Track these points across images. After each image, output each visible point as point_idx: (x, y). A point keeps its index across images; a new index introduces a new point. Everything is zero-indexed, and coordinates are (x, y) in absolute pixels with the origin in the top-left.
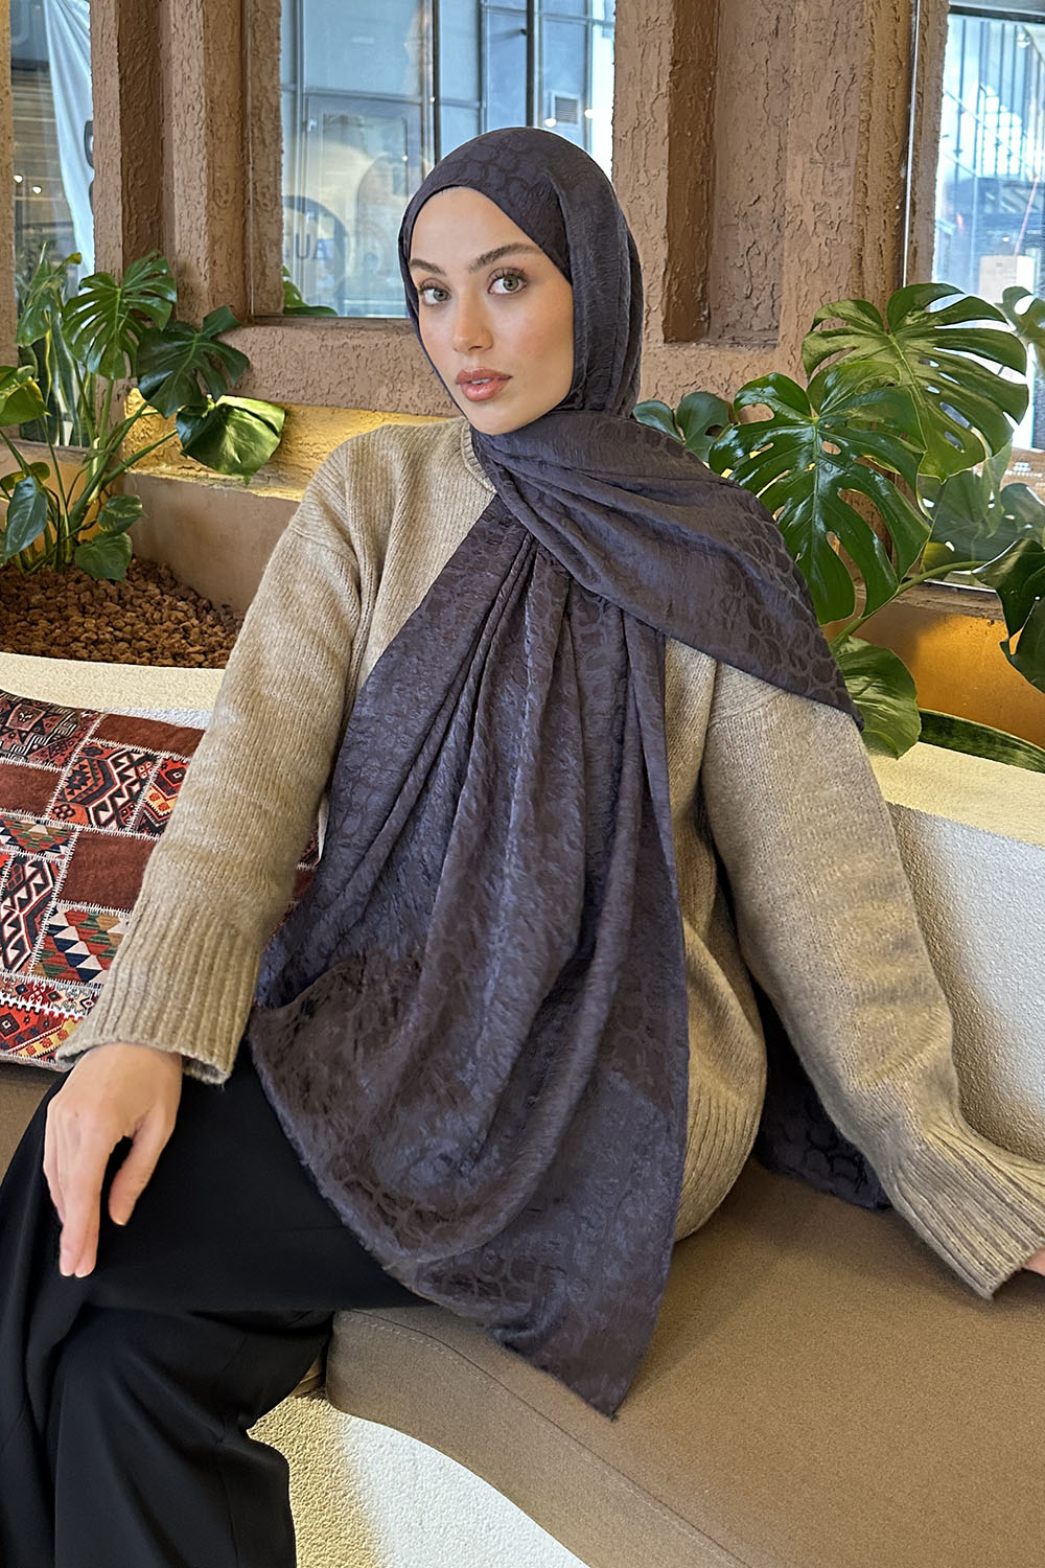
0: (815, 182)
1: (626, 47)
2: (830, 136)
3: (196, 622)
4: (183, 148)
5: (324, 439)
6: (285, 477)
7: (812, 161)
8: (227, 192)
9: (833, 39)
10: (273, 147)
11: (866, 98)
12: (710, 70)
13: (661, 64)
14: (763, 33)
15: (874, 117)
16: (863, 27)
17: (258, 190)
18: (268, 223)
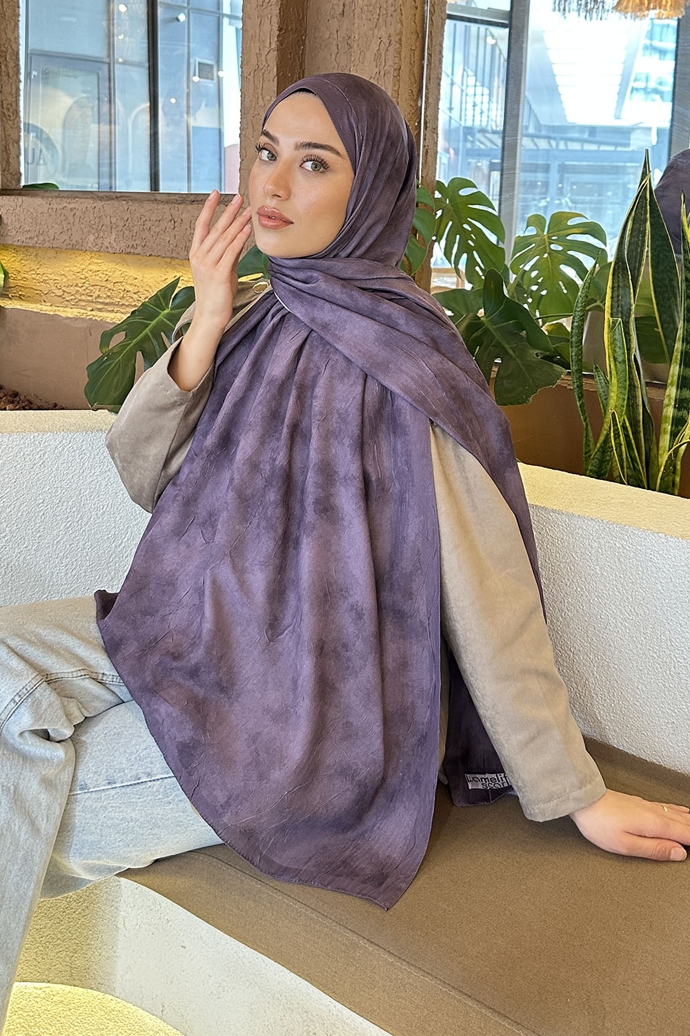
1: (250, 18)
5: (50, 271)
9: (377, 17)
10: (15, 78)
11: (399, 56)
12: (302, 36)
13: (271, 30)
14: (335, 13)
15: (402, 68)
16: (396, 11)
17: (5, 106)
18: (11, 128)
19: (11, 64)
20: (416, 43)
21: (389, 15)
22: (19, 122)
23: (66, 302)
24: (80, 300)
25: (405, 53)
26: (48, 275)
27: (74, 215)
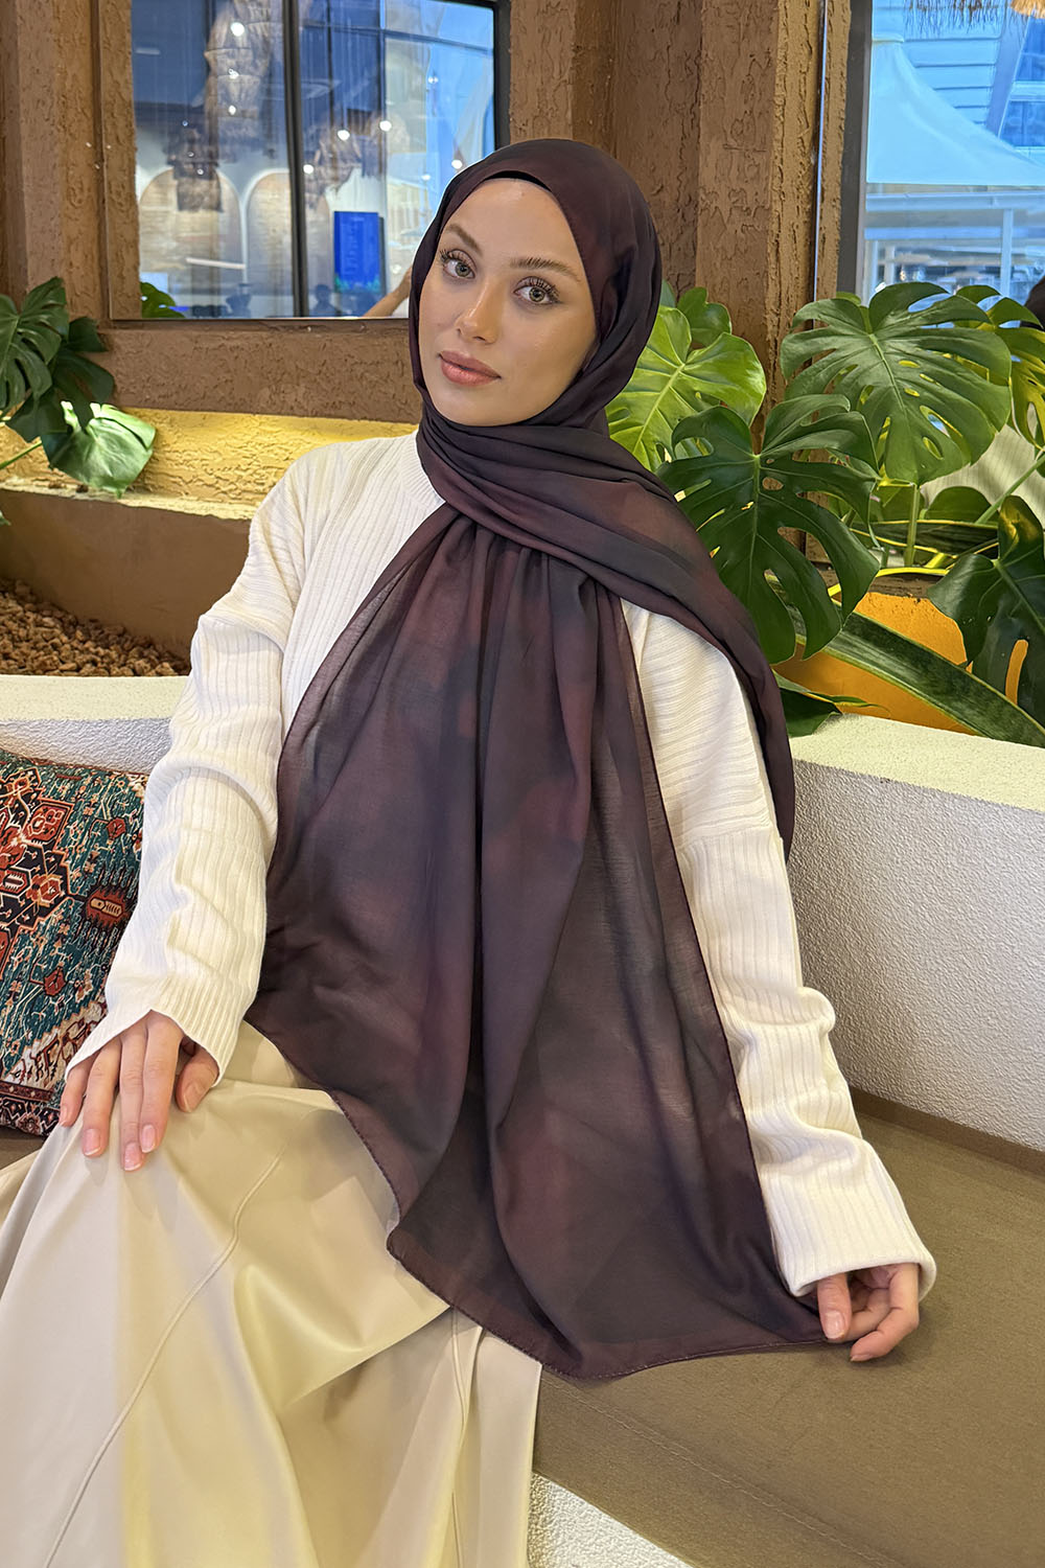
0: (730, 169)
1: (524, 33)
2: (745, 122)
3: (65, 639)
4: (33, 144)
5: (194, 446)
6: (153, 486)
7: (727, 147)
8: (82, 189)
9: (746, 22)
10: (127, 144)
11: (781, 83)
12: (609, 57)
13: (562, 51)
14: (663, 18)
15: (788, 102)
16: (778, 11)
17: (113, 188)
18: (125, 223)
19: (121, 122)
20: (810, 59)
21: (766, 16)
22: (135, 213)
23: (222, 495)
24: (244, 491)
25: (793, 77)
26: (192, 453)
27: (236, 358)
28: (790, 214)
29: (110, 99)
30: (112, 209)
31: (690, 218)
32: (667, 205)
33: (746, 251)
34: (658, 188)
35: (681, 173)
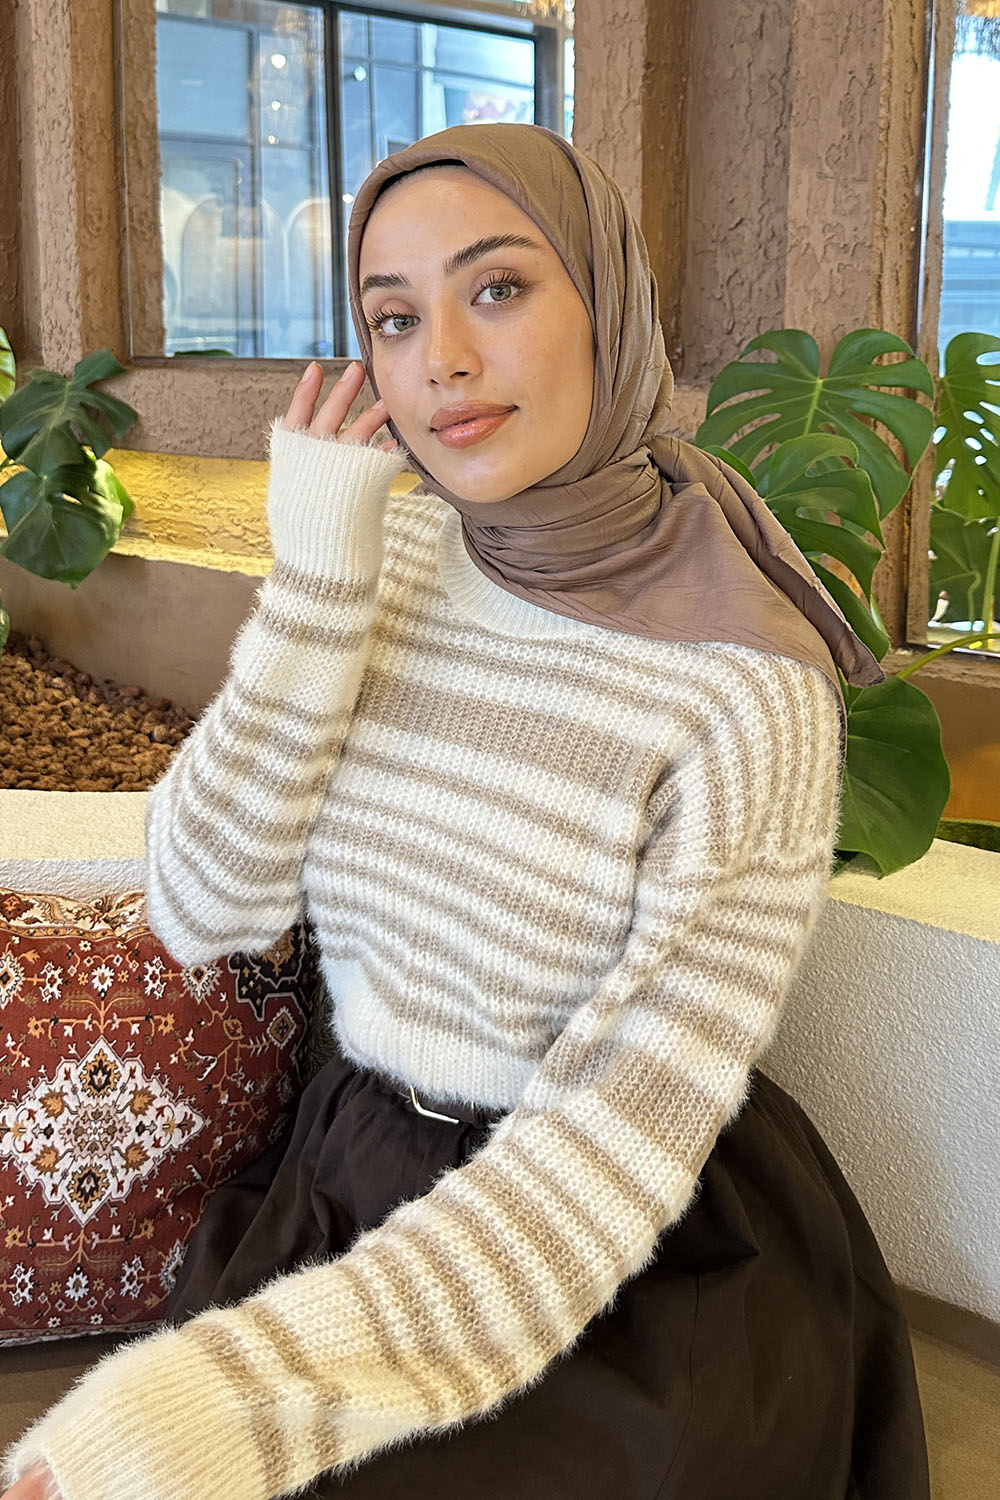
0: (825, 200)
1: (589, 48)
2: (843, 146)
3: (75, 701)
4: (48, 168)
5: (220, 494)
6: (176, 536)
7: (821, 175)
8: (100, 218)
9: (845, 34)
10: (150, 169)
11: (885, 103)
12: (682, 76)
13: (631, 67)
14: (744, 33)
15: (892, 125)
16: (882, 21)
17: (135, 216)
18: (147, 253)
19: (144, 145)
20: (913, 78)
21: (868, 27)
22: (159, 243)
25: (897, 97)
26: (217, 502)
27: (265, 402)
28: (895, 255)
29: (131, 120)
30: (135, 239)
31: (774, 253)
32: (746, 240)
33: (843, 293)
34: (738, 220)
35: (763, 205)
